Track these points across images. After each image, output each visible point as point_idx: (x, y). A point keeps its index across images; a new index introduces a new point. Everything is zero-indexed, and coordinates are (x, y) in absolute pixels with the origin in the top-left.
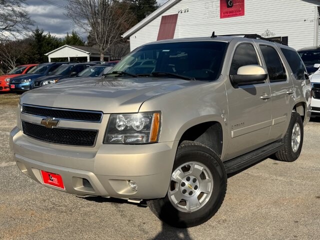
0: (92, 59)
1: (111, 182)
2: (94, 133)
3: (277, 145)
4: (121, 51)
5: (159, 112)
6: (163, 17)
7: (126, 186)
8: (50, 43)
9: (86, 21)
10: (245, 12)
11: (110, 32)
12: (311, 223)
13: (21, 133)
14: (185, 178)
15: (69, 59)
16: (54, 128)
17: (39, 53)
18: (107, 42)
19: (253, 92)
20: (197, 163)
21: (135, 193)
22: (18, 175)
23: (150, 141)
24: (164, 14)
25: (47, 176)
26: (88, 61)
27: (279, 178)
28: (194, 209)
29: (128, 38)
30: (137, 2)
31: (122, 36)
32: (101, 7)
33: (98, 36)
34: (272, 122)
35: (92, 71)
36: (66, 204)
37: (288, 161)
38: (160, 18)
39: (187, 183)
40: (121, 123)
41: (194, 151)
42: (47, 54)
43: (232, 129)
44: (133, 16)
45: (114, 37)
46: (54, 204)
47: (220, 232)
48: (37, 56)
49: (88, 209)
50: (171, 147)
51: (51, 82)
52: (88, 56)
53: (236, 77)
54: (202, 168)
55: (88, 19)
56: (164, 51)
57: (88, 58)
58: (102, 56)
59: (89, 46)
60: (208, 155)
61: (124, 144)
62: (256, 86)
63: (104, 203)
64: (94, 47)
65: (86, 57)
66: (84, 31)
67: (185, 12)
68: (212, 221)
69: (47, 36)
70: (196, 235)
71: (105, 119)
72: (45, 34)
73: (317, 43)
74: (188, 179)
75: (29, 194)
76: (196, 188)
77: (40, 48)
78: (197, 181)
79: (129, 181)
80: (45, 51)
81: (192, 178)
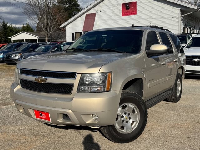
0: (40, 41)
1: (82, 116)
2: (71, 86)
3: (169, 92)
4: (59, 36)
5: (111, 72)
6: (86, 15)
7: (91, 118)
8: (12, 30)
9: (36, 17)
10: (137, 13)
11: (51, 23)
12: (197, 138)
13: (19, 87)
14: (124, 113)
15: (25, 40)
16: (44, 83)
17: (5, 37)
18: (50, 30)
19: (158, 60)
20: (130, 103)
21: (97, 122)
22: (9, 114)
23: (106, 90)
24: (87, 13)
25: (38, 113)
26: (38, 42)
27: (172, 112)
28: (129, 131)
29: (64, 27)
30: (68, 5)
31: (61, 26)
32: (46, 8)
33: (44, 26)
34: (167, 78)
35: (43, 48)
36: (45, 131)
37: (174, 102)
38: (84, 15)
39: (125, 116)
40: (87, 80)
41: (129, 96)
42: (10, 38)
43: (148, 83)
44: (66, 14)
45: (54, 27)
46: (37, 131)
47: (145, 145)
48: (4, 39)
49: (60, 134)
50: (118, 94)
51: (17, 55)
52: (37, 39)
53: (150, 51)
54: (134, 106)
55: (37, 15)
56: (103, 35)
57: (38, 40)
58: (47, 39)
59: (37, 32)
60: (137, 98)
61: (90, 92)
62: (159, 56)
63: (69, 130)
64: (41, 33)
65: (36, 39)
66: (35, 23)
67: (100, 12)
68: (139, 139)
69: (10, 26)
70: (131, 147)
71: (78, 77)
72: (8, 24)
73: (180, 32)
74: (125, 114)
75: (20, 126)
76: (130, 119)
77: (5, 34)
78: (130, 114)
79: (93, 115)
80: (9, 35)
81: (127, 113)
